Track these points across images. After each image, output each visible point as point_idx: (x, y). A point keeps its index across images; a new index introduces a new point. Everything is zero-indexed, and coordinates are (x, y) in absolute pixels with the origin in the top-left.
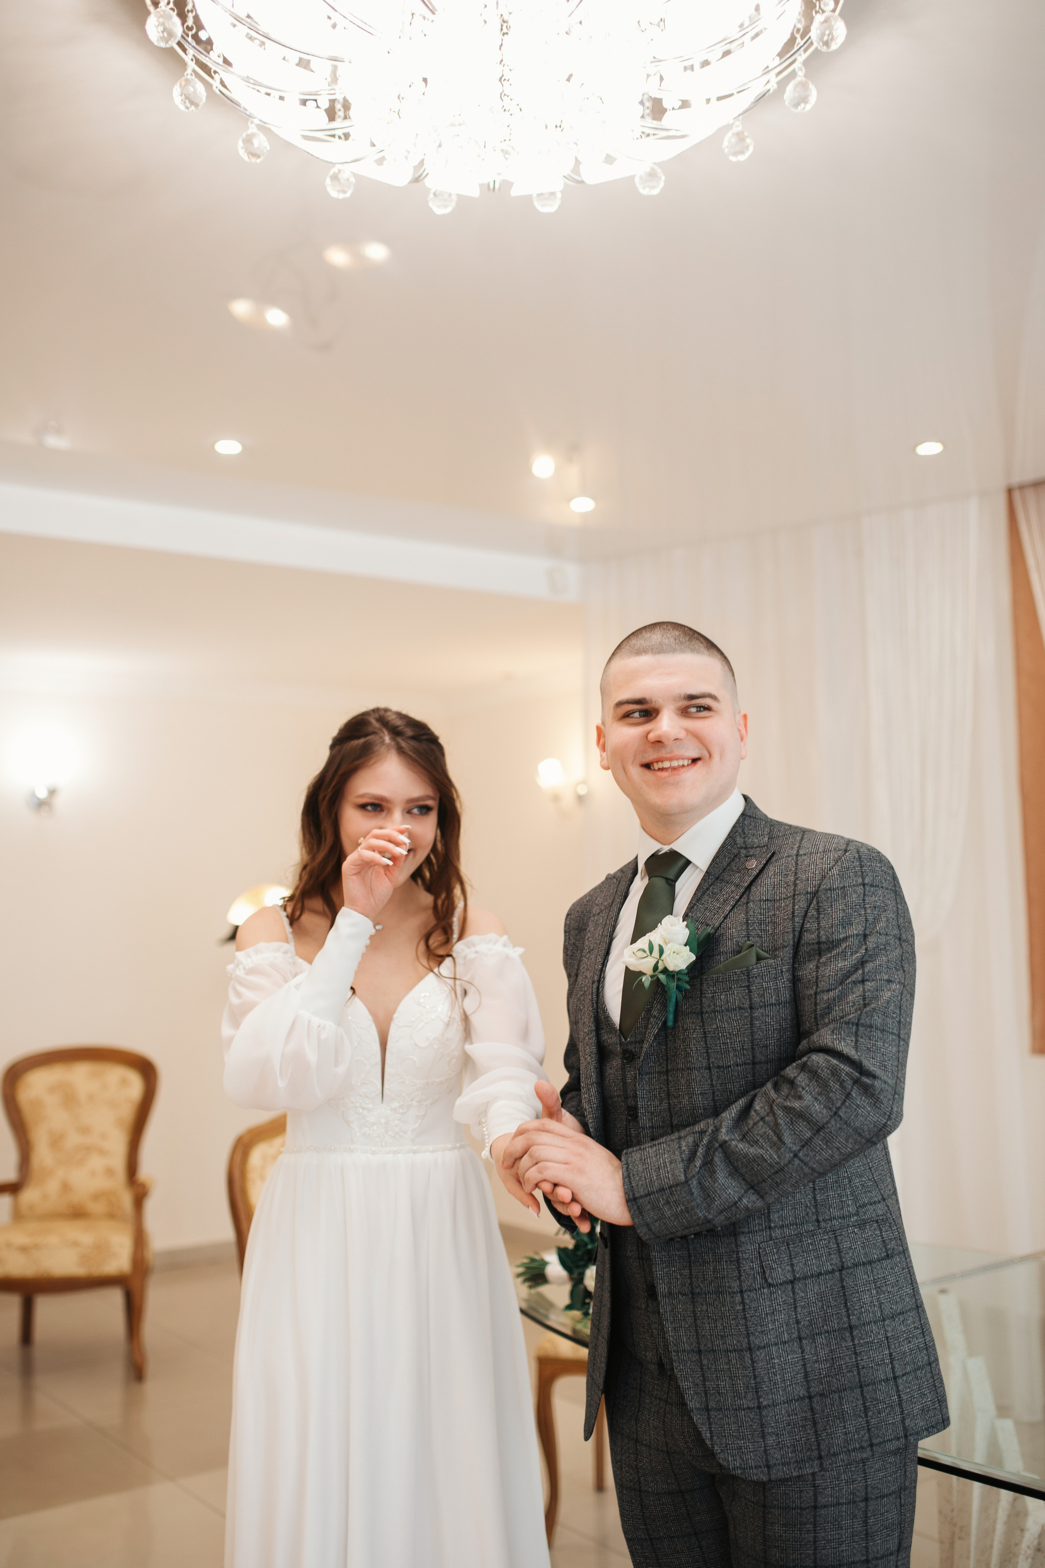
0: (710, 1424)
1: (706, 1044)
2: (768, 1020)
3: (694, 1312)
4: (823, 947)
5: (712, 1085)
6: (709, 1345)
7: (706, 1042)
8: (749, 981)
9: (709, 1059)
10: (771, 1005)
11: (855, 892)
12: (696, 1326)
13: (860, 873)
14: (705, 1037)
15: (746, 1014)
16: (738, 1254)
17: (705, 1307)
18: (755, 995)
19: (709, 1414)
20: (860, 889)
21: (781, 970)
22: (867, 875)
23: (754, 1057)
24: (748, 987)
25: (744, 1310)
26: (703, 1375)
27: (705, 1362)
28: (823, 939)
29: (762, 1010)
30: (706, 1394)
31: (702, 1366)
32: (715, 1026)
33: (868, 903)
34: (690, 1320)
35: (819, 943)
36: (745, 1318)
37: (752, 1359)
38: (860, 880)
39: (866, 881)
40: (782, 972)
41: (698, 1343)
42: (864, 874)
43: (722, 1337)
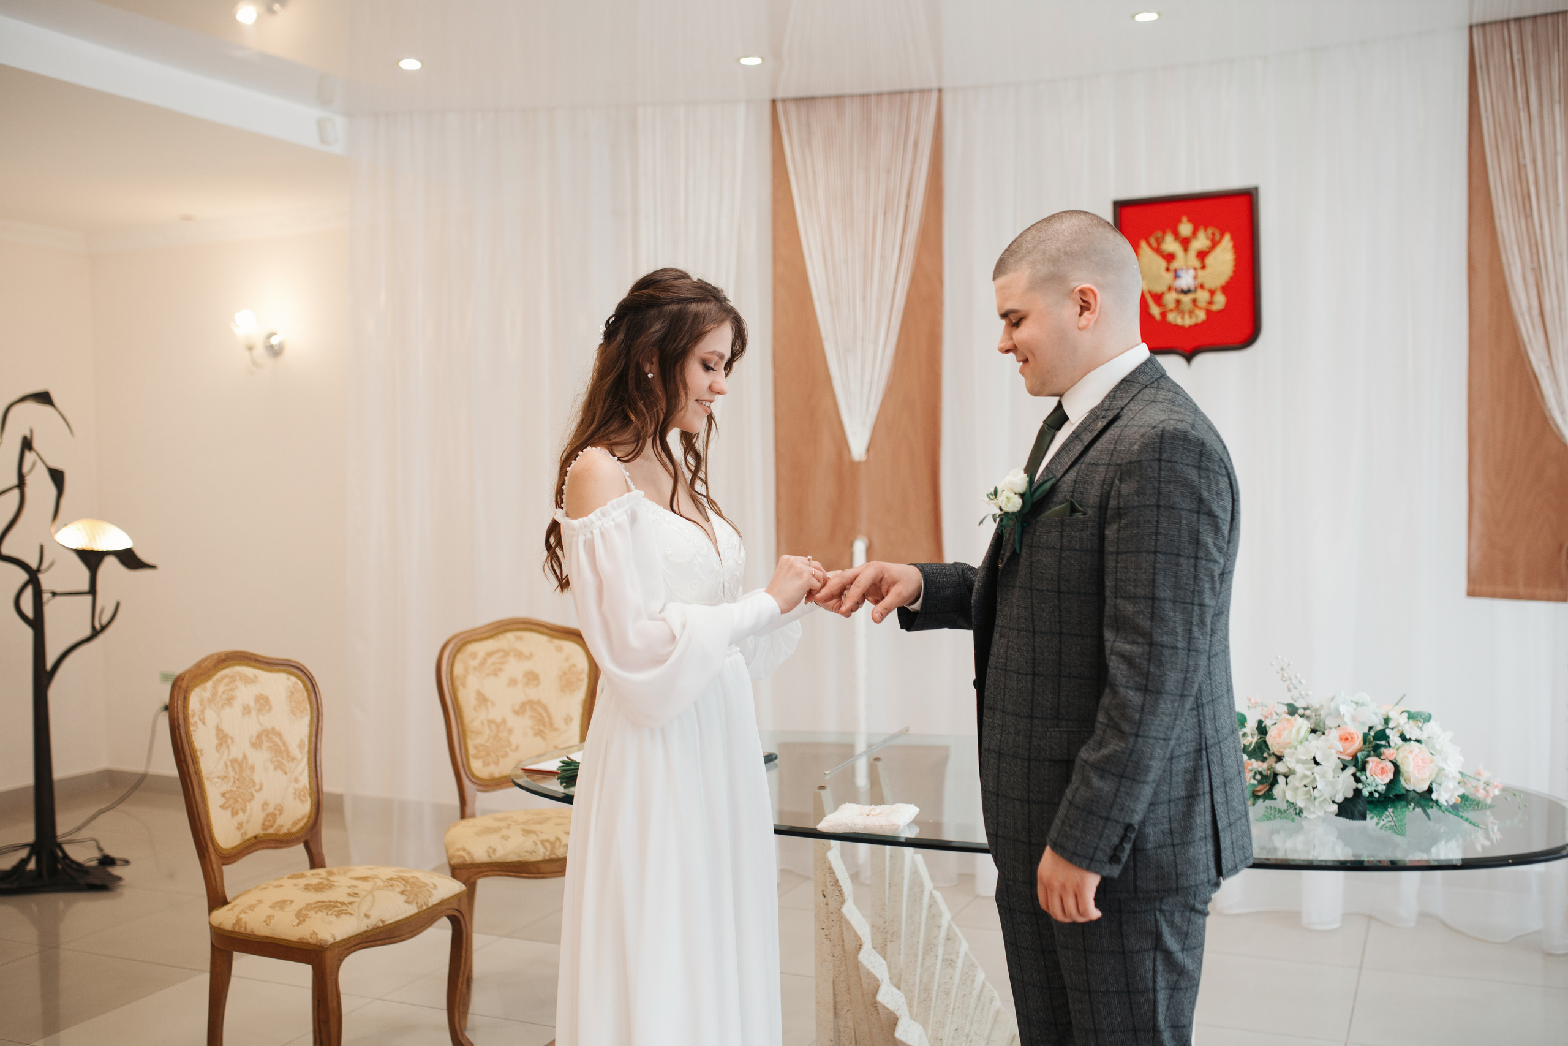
0: (997, 846)
1: (1031, 571)
2: (1072, 561)
3: (998, 766)
4: (1122, 511)
5: (1032, 603)
6: (1004, 792)
7: (1031, 569)
8: (1062, 528)
9: (1031, 583)
10: (1076, 550)
11: (1151, 466)
12: (998, 776)
13: (1158, 449)
14: (1031, 565)
15: (1057, 554)
16: (1031, 732)
17: (1005, 765)
18: (1065, 540)
19: (997, 839)
20: (1155, 465)
21: (1087, 525)
22: (1165, 452)
23: (1059, 587)
24: (1061, 532)
25: (1029, 773)
26: (998, 812)
27: (1000, 803)
28: (1122, 505)
29: (1068, 553)
30: (997, 825)
31: (998, 805)
32: (1037, 558)
33: (1164, 478)
34: (996, 771)
35: (1119, 508)
36: (1029, 779)
37: (1029, 809)
38: (1157, 456)
39: (1164, 457)
40: (1088, 526)
41: (998, 789)
42: (1163, 450)
43: (1012, 788)
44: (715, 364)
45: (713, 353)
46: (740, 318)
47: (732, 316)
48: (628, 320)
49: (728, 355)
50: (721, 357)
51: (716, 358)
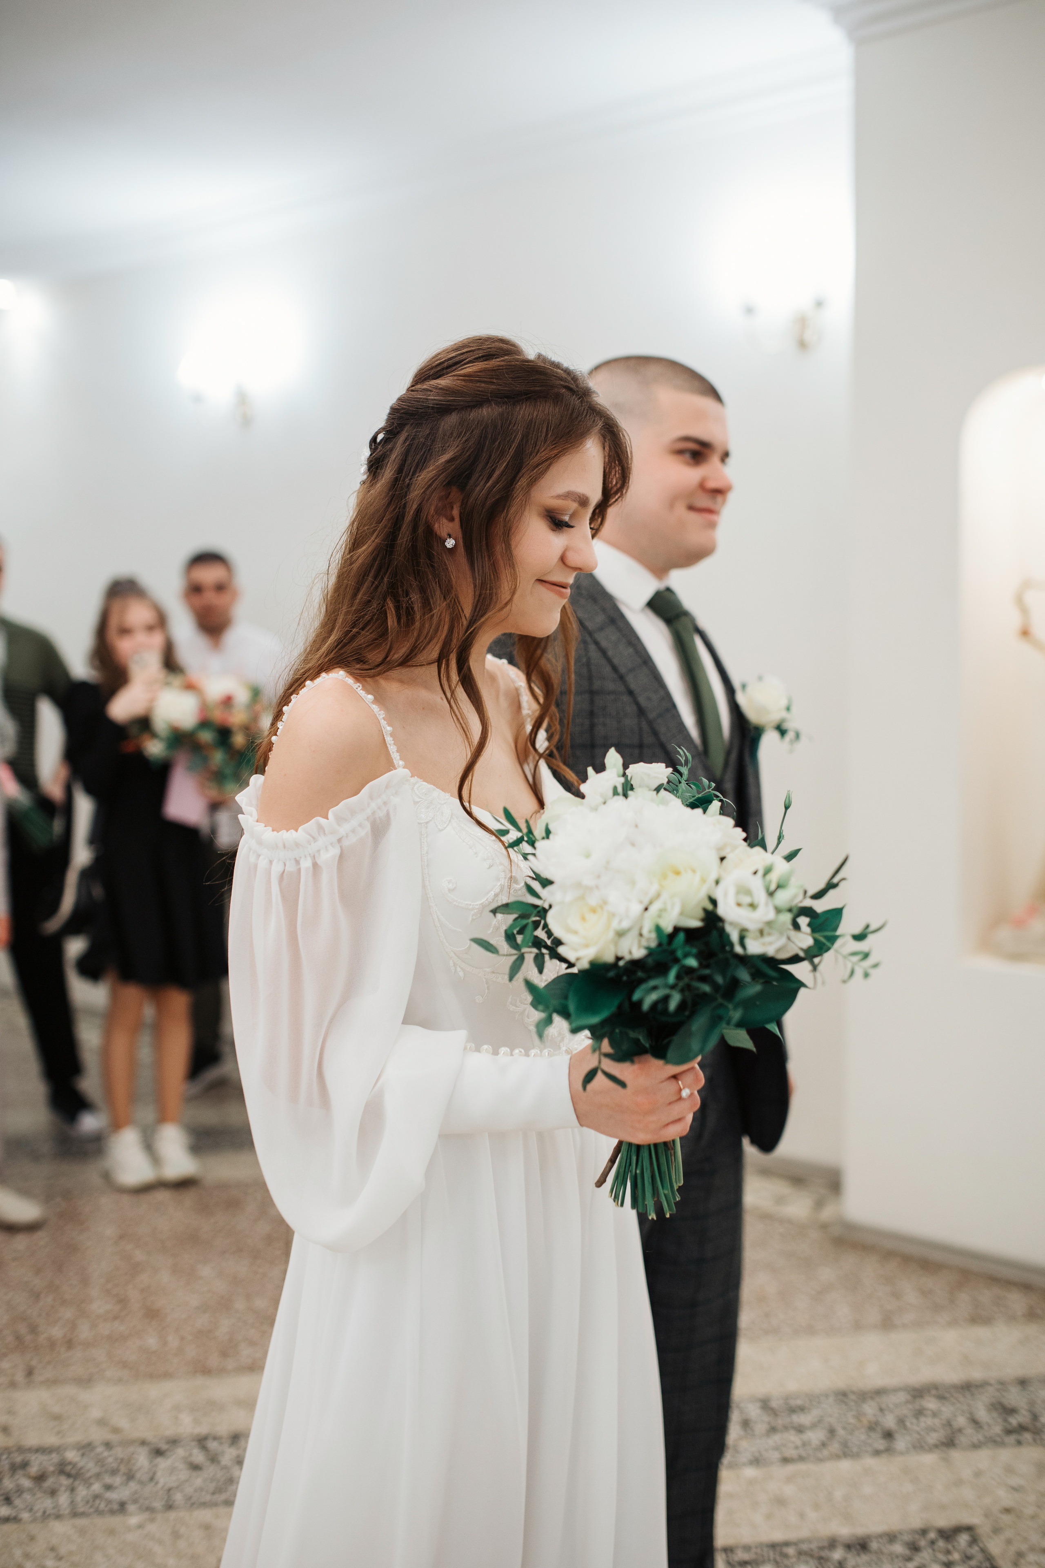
44: (572, 516)
45: (568, 495)
46: (617, 426)
47: (600, 424)
48: (406, 439)
49: (595, 496)
50: (583, 502)
51: (574, 506)
